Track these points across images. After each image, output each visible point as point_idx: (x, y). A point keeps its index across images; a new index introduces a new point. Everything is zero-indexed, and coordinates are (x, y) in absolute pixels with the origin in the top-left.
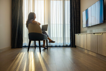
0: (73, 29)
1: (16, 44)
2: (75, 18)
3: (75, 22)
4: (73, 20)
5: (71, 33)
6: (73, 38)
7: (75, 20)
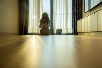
0: (75, 16)
2: (77, 5)
3: (78, 9)
4: (75, 7)
5: (73, 21)
6: (75, 25)
7: (77, 7)
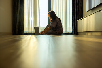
0: (75, 15)
1: (17, 30)
4: (75, 6)
5: (73, 20)
